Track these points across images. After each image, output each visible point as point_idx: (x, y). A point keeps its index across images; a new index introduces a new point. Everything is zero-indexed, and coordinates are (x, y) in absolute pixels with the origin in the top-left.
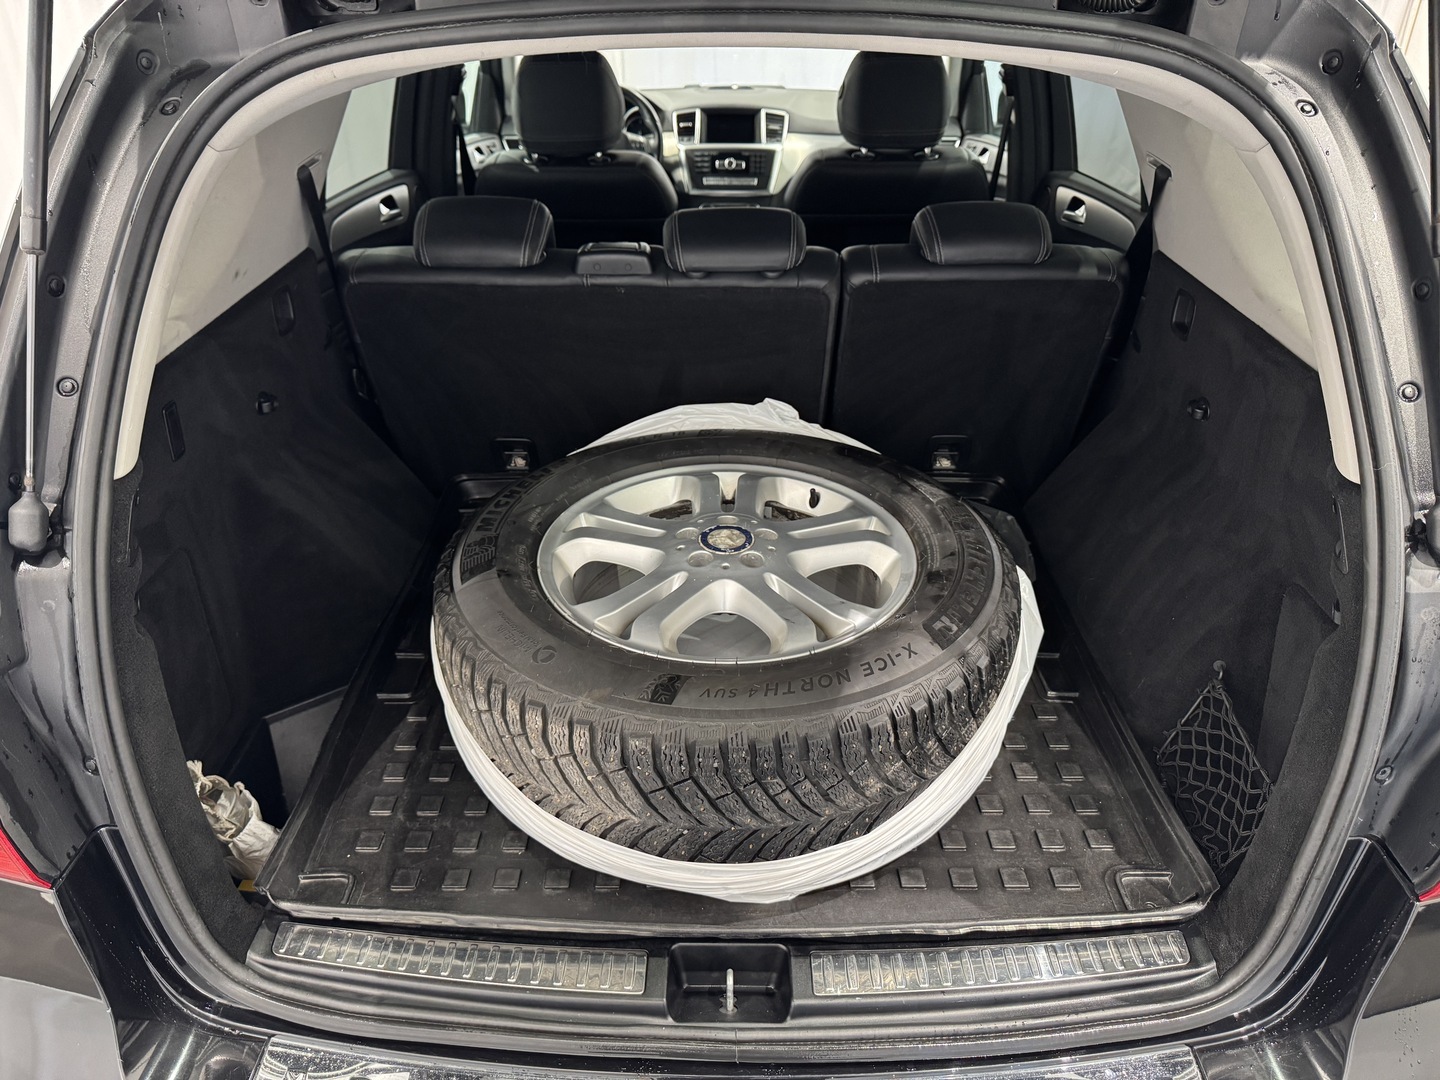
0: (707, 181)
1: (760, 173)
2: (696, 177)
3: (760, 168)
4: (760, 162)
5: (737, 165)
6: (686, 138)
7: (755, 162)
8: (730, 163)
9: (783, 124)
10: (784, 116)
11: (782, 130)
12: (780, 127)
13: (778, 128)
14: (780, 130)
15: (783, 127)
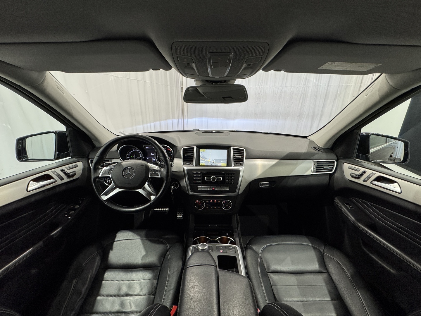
0: (200, 188)
1: (231, 183)
2: (193, 185)
3: (231, 180)
4: (231, 177)
5: (217, 179)
6: (188, 163)
7: (229, 177)
8: (214, 178)
9: (243, 154)
10: (243, 150)
11: (243, 158)
12: (241, 156)
13: (240, 157)
14: (242, 158)
15: (243, 156)
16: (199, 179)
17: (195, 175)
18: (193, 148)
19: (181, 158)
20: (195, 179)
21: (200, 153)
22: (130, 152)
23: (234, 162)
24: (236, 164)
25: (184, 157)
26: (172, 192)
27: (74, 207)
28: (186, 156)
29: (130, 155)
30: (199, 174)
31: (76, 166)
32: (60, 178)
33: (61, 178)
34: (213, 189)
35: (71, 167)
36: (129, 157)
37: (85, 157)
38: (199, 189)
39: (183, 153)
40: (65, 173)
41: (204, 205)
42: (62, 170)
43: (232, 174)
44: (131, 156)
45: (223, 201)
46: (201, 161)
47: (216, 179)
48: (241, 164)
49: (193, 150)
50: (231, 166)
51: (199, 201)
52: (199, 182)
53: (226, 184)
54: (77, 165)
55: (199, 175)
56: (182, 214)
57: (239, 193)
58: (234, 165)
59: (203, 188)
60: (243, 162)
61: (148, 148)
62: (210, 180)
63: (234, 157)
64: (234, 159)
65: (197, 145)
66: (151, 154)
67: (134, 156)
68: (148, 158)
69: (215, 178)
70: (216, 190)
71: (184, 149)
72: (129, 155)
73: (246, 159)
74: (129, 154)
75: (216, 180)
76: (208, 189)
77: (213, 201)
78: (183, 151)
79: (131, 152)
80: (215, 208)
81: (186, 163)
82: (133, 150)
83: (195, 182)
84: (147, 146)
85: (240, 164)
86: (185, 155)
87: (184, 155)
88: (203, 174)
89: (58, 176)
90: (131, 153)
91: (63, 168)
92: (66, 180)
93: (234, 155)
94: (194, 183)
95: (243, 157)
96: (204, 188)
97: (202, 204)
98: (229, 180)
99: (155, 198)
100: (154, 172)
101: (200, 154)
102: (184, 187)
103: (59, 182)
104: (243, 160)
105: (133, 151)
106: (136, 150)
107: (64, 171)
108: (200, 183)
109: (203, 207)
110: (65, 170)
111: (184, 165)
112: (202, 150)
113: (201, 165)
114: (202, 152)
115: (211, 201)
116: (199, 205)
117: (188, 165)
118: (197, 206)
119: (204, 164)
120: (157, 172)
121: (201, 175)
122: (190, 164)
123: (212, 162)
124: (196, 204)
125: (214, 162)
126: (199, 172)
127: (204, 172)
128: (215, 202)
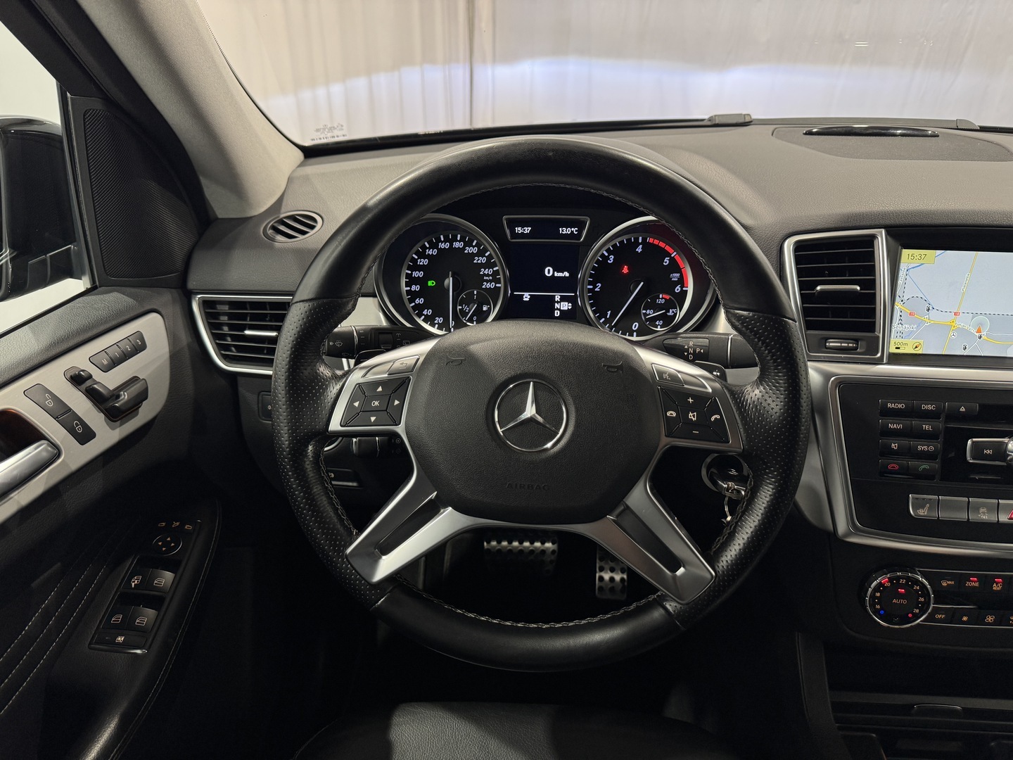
0: (920, 508)
2: (880, 484)
6: (836, 338)
16: (926, 451)
17: (894, 425)
18: (870, 241)
20: (894, 445)
21: (902, 273)
22: (422, 255)
27: (147, 583)
29: (421, 274)
30: (928, 415)
31: (138, 346)
32: (72, 431)
33: (79, 430)
35: (115, 352)
36: (415, 288)
37: (166, 285)
38: (923, 512)
39: (802, 273)
40: (94, 395)
41: (927, 603)
42: (78, 379)
44: (430, 283)
46: (900, 328)
49: (871, 256)
51: (898, 578)
52: (924, 466)
54: (140, 336)
55: (926, 427)
59: (948, 505)
61: (527, 230)
62: (1003, 456)
66: (549, 271)
67: (449, 282)
68: (527, 297)
71: (799, 247)
72: (416, 274)
74: (420, 268)
76: (983, 515)
77: (986, 582)
79: (429, 257)
80: (990, 619)
81: (826, 339)
82: (442, 246)
83: (894, 465)
84: (523, 224)
86: (819, 287)
87: (805, 285)
89: (64, 415)
90: (425, 262)
91: (79, 360)
92: (107, 436)
94: (887, 472)
96: (956, 506)
97: (916, 595)
100: (692, 416)
101: (900, 282)
103: (76, 456)
105: (440, 250)
106: (457, 245)
107: (88, 383)
108: (927, 476)
110: (90, 377)
111: (809, 349)
112: (910, 255)
113: (899, 348)
114: (913, 268)
115: (974, 583)
116: (894, 601)
117: (843, 356)
118: (878, 607)
119: (916, 347)
120: (718, 417)
121: (940, 425)
122: (856, 348)
123: (974, 331)
124: (878, 594)
125: (984, 333)
126: (930, 407)
127: (962, 409)
128: (995, 585)
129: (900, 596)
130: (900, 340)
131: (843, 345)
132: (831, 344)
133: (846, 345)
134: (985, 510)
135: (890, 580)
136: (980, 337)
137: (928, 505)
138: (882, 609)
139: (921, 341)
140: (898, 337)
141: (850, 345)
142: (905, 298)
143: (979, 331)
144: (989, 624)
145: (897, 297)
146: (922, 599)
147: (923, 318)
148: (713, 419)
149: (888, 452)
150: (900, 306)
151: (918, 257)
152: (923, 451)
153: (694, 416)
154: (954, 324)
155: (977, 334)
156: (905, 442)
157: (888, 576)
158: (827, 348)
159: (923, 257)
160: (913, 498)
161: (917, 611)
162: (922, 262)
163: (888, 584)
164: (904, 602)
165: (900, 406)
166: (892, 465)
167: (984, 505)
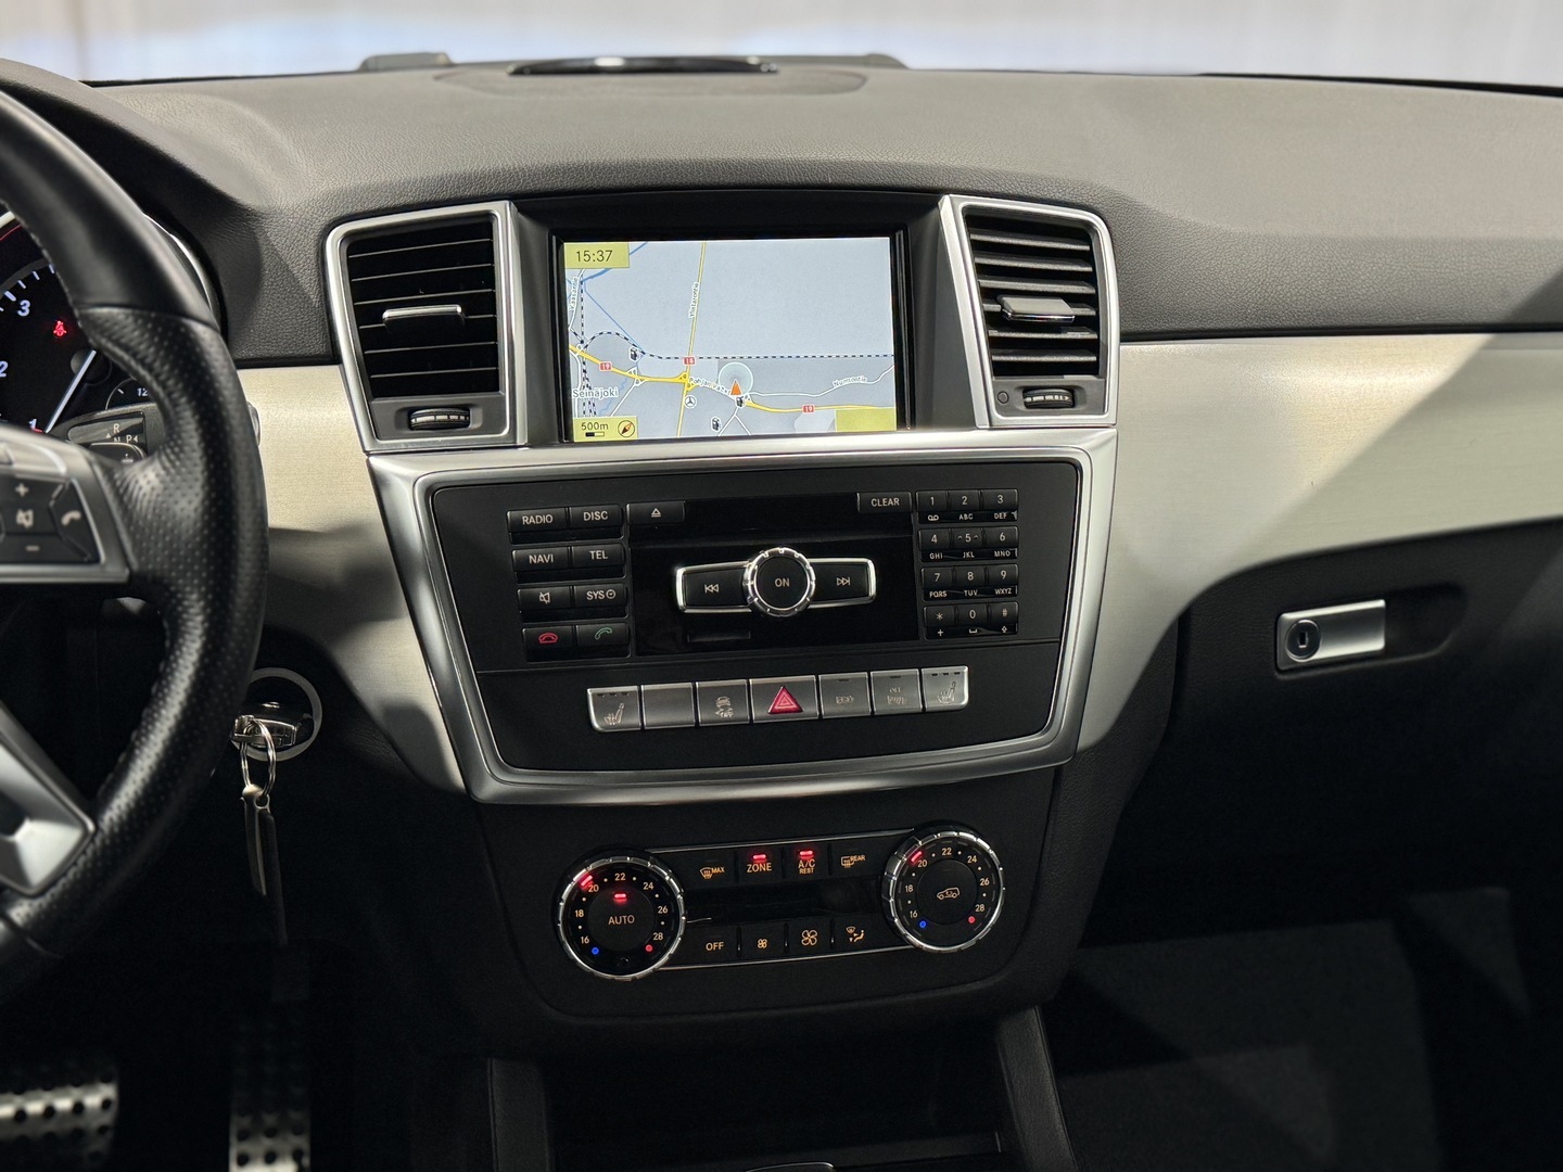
0: (614, 709)
1: (988, 626)
2: (528, 677)
3: (986, 587)
4: (984, 550)
5: (825, 590)
6: (428, 409)
7: (953, 551)
8: (782, 575)
9: (1091, 279)
10: (1083, 232)
11: (1093, 323)
12: (1070, 299)
13: (1058, 310)
14: (1079, 323)
15: (1092, 301)
16: (596, 593)
17: (538, 556)
18: (485, 224)
19: (334, 358)
20: (544, 596)
21: (571, 290)
23: (999, 369)
24: (1027, 390)
25: (366, 339)
26: (250, 788)
28: (394, 321)
30: (596, 532)
34: (785, 703)
38: (614, 720)
39: (357, 292)
41: (673, 916)
43: (983, 513)
45: (904, 843)
46: (587, 395)
47: (812, 583)
48: (1073, 400)
49: (488, 253)
50: (968, 422)
51: (610, 871)
52: (604, 629)
53: (932, 634)
55: (598, 553)
56: (302, 1142)
57: (1087, 738)
58: (1005, 406)
59: (659, 701)
60: (1095, 369)
62: (740, 595)
63: (992, 320)
64: (994, 344)
65: (530, 187)
69: (798, 564)
70: (810, 710)
71: (354, 243)
73: (1127, 337)
75: (816, 598)
76: (724, 712)
77: (784, 859)
78: (353, 268)
80: (810, 938)
81: (411, 411)
83: (547, 634)
85: (1071, 390)
86: (387, 314)
87: (364, 315)
88: (643, 530)
93: (988, 295)
94: (538, 652)
95: (1088, 312)
96: (673, 700)
97: (650, 902)
98: (956, 589)
99: (78, 850)
101: (571, 306)
102: (412, 715)
104: (1094, 347)
108: (611, 647)
109: (660, 949)
111: (376, 433)
112: (582, 254)
113: (591, 435)
114: (592, 277)
115: (760, 864)
116: (611, 921)
117: (440, 439)
118: (586, 940)
119: (625, 430)
120: (76, 515)
121: (619, 545)
122: (466, 424)
123: (727, 392)
124: (580, 913)
125: (745, 394)
126: (598, 515)
127: (656, 514)
128: (801, 864)
129: (618, 910)
130: (594, 420)
131: (439, 417)
132: (419, 420)
133: (445, 417)
134: (726, 701)
135: (597, 876)
136: (740, 402)
137: (622, 706)
138: (592, 944)
139: (633, 418)
140: (588, 412)
141: (452, 417)
142: (587, 338)
143: (736, 391)
144: (810, 950)
145: (571, 336)
146: (664, 910)
147: (627, 373)
148: (66, 520)
149: (537, 613)
150: (579, 352)
151: (597, 256)
152: (596, 601)
153: (27, 518)
154: (687, 381)
155: (734, 397)
156: (561, 589)
157: (591, 868)
158: (412, 429)
159: (606, 255)
160: (593, 695)
161: (660, 936)
162: (605, 264)
163: (593, 888)
164: (629, 919)
165: (544, 519)
166: (545, 635)
167: (723, 691)
